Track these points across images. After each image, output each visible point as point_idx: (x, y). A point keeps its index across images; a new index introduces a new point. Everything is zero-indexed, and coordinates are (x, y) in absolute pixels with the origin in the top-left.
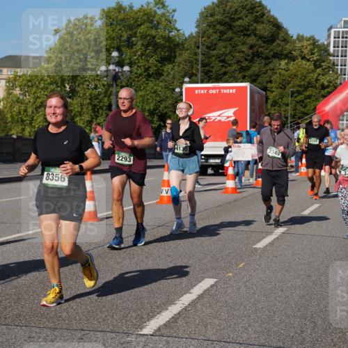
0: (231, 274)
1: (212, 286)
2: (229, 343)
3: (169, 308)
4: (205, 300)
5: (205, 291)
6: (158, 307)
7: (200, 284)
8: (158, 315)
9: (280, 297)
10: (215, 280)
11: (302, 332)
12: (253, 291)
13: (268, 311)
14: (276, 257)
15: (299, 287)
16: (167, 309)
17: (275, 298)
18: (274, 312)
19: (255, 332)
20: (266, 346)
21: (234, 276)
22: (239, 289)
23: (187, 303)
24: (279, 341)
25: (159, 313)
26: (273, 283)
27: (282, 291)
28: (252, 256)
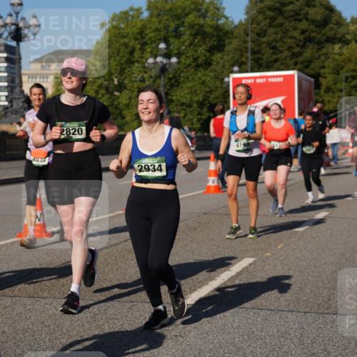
0: (269, 254)
1: (250, 265)
2: (261, 309)
3: (210, 283)
4: (244, 275)
5: (244, 269)
6: (199, 283)
7: (239, 263)
8: (199, 289)
9: (313, 272)
10: (254, 259)
11: (329, 300)
12: (288, 268)
13: (301, 283)
14: (314, 238)
15: (332, 263)
16: (207, 284)
17: (308, 273)
18: (307, 284)
19: (286, 301)
20: (294, 311)
21: (271, 256)
22: (276, 266)
23: (226, 279)
24: (307, 307)
25: (200, 287)
26: (308, 261)
27: (316, 267)
28: (291, 238)
